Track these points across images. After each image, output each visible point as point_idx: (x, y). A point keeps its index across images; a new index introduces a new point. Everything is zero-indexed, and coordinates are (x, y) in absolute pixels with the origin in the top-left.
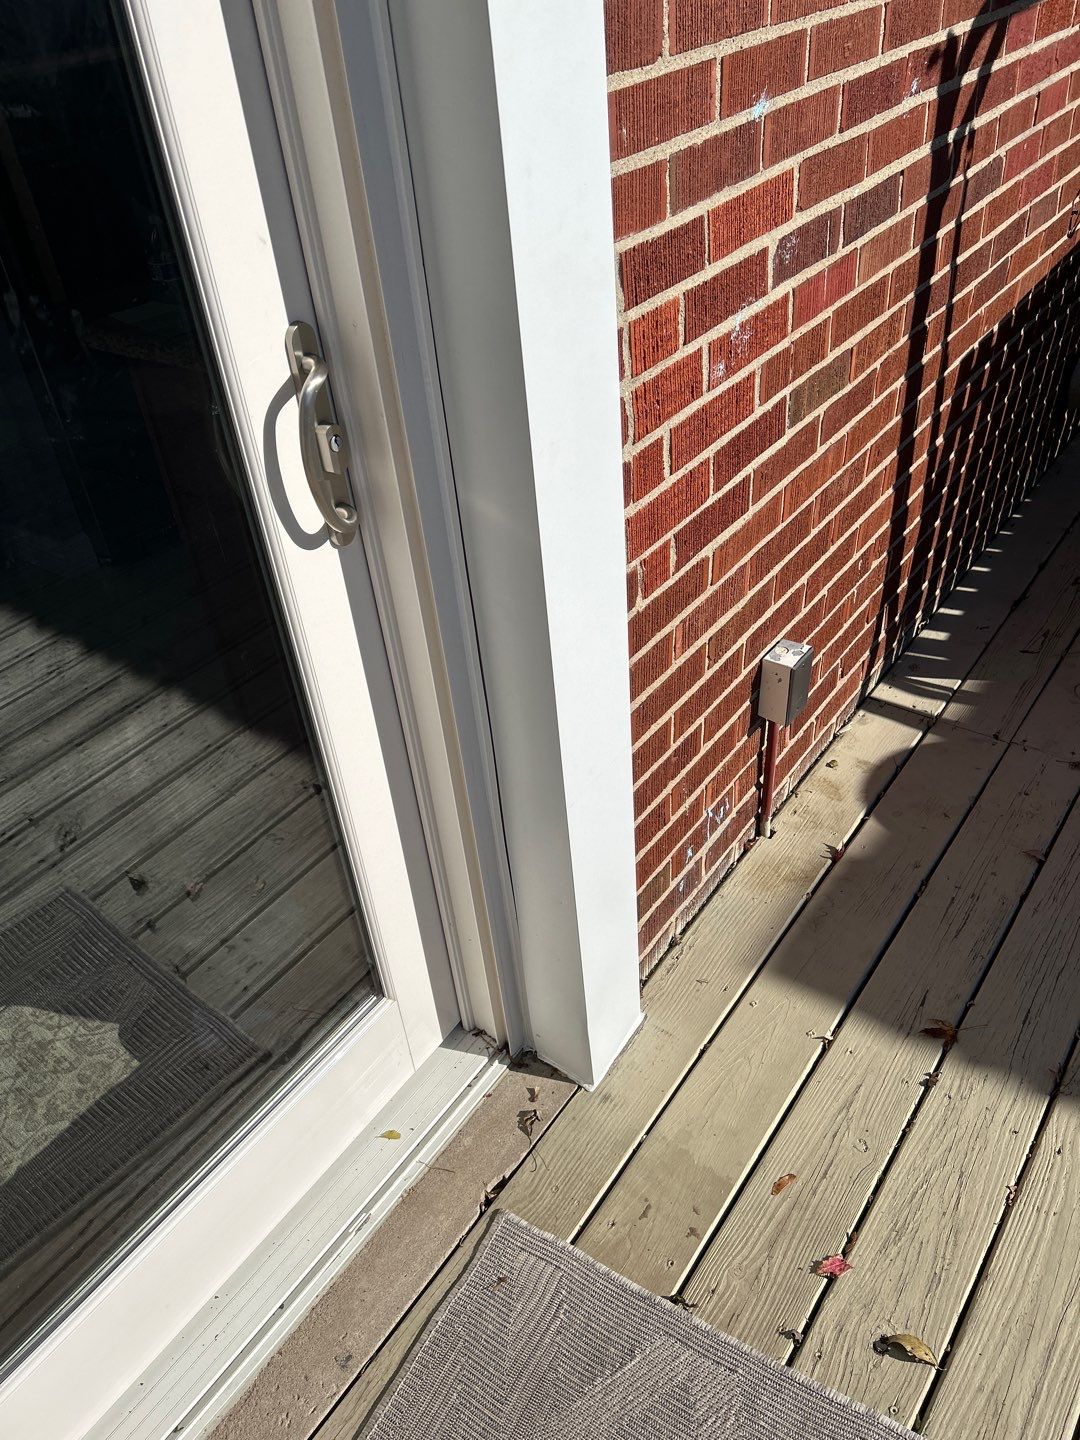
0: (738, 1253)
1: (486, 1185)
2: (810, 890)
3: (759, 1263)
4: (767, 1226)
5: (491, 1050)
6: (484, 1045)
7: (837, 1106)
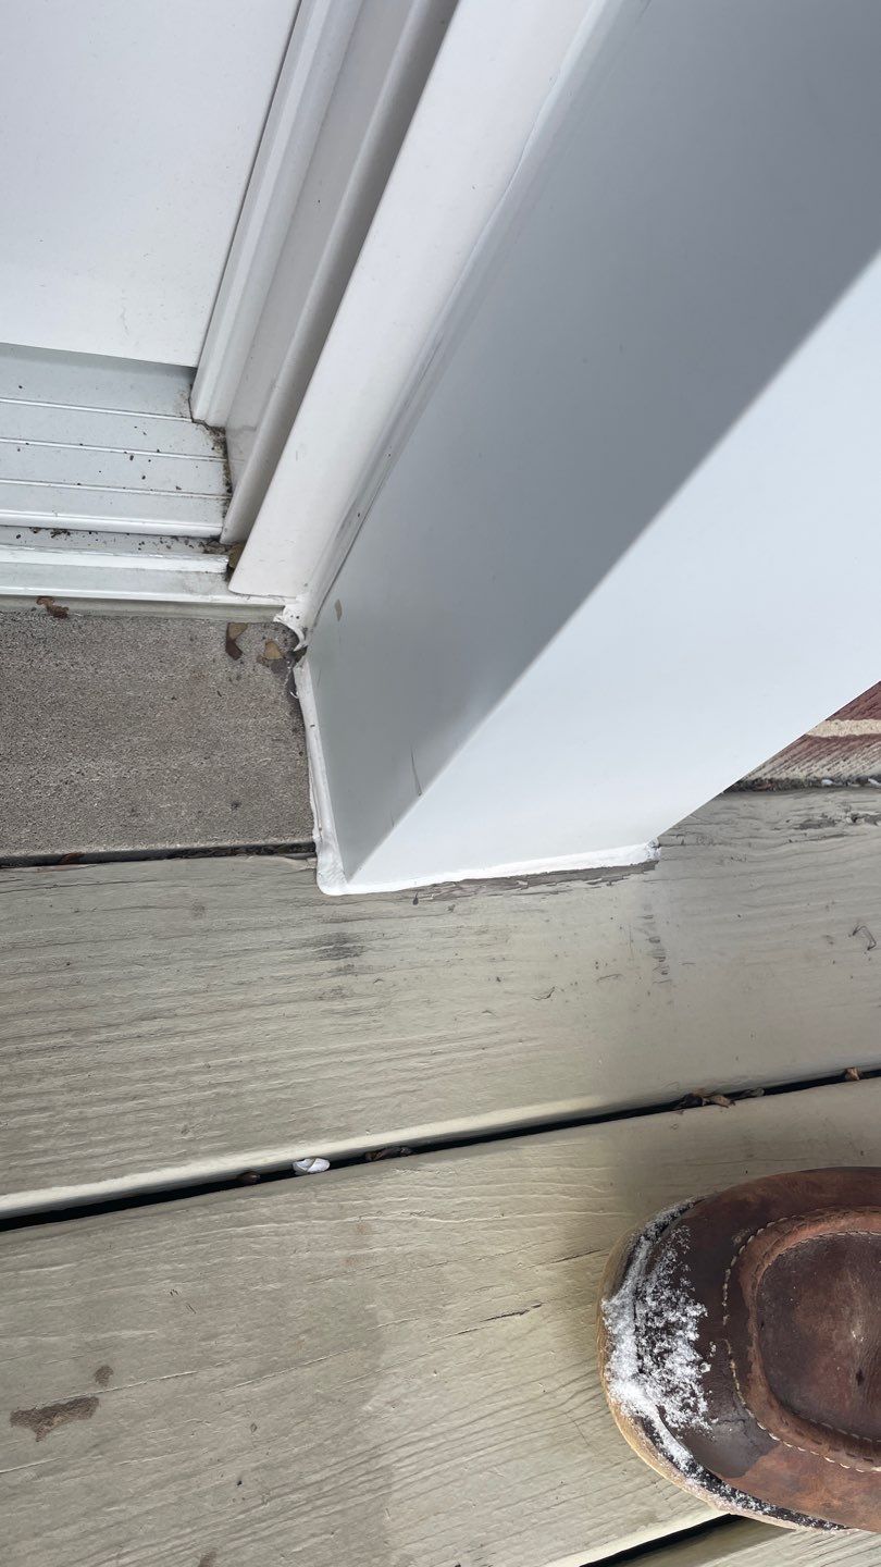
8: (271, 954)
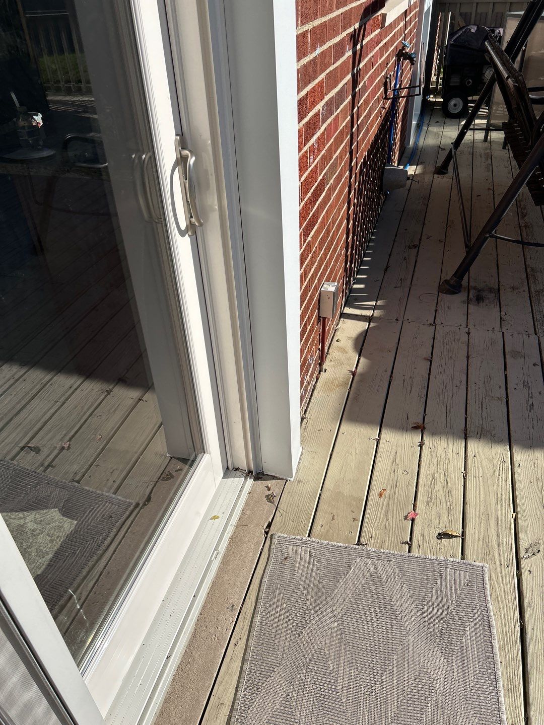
0: (375, 521)
1: (263, 526)
2: (348, 388)
3: (384, 523)
4: (382, 510)
5: (245, 475)
6: (240, 474)
7: (391, 461)
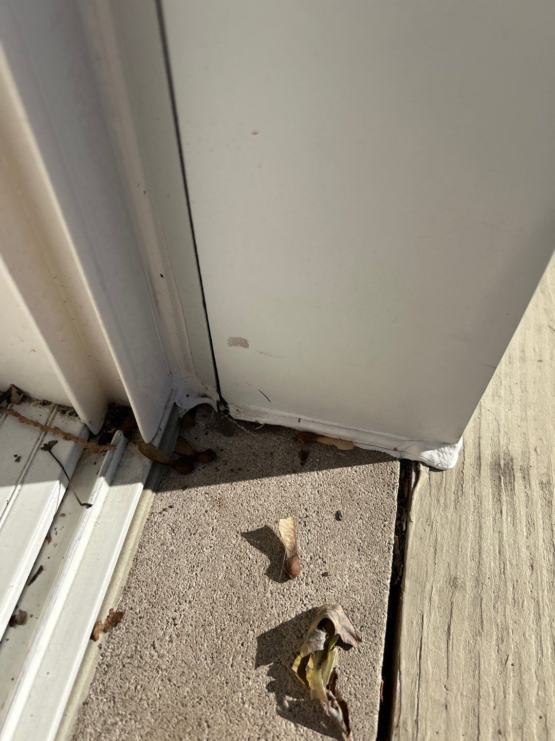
8: (505, 531)
